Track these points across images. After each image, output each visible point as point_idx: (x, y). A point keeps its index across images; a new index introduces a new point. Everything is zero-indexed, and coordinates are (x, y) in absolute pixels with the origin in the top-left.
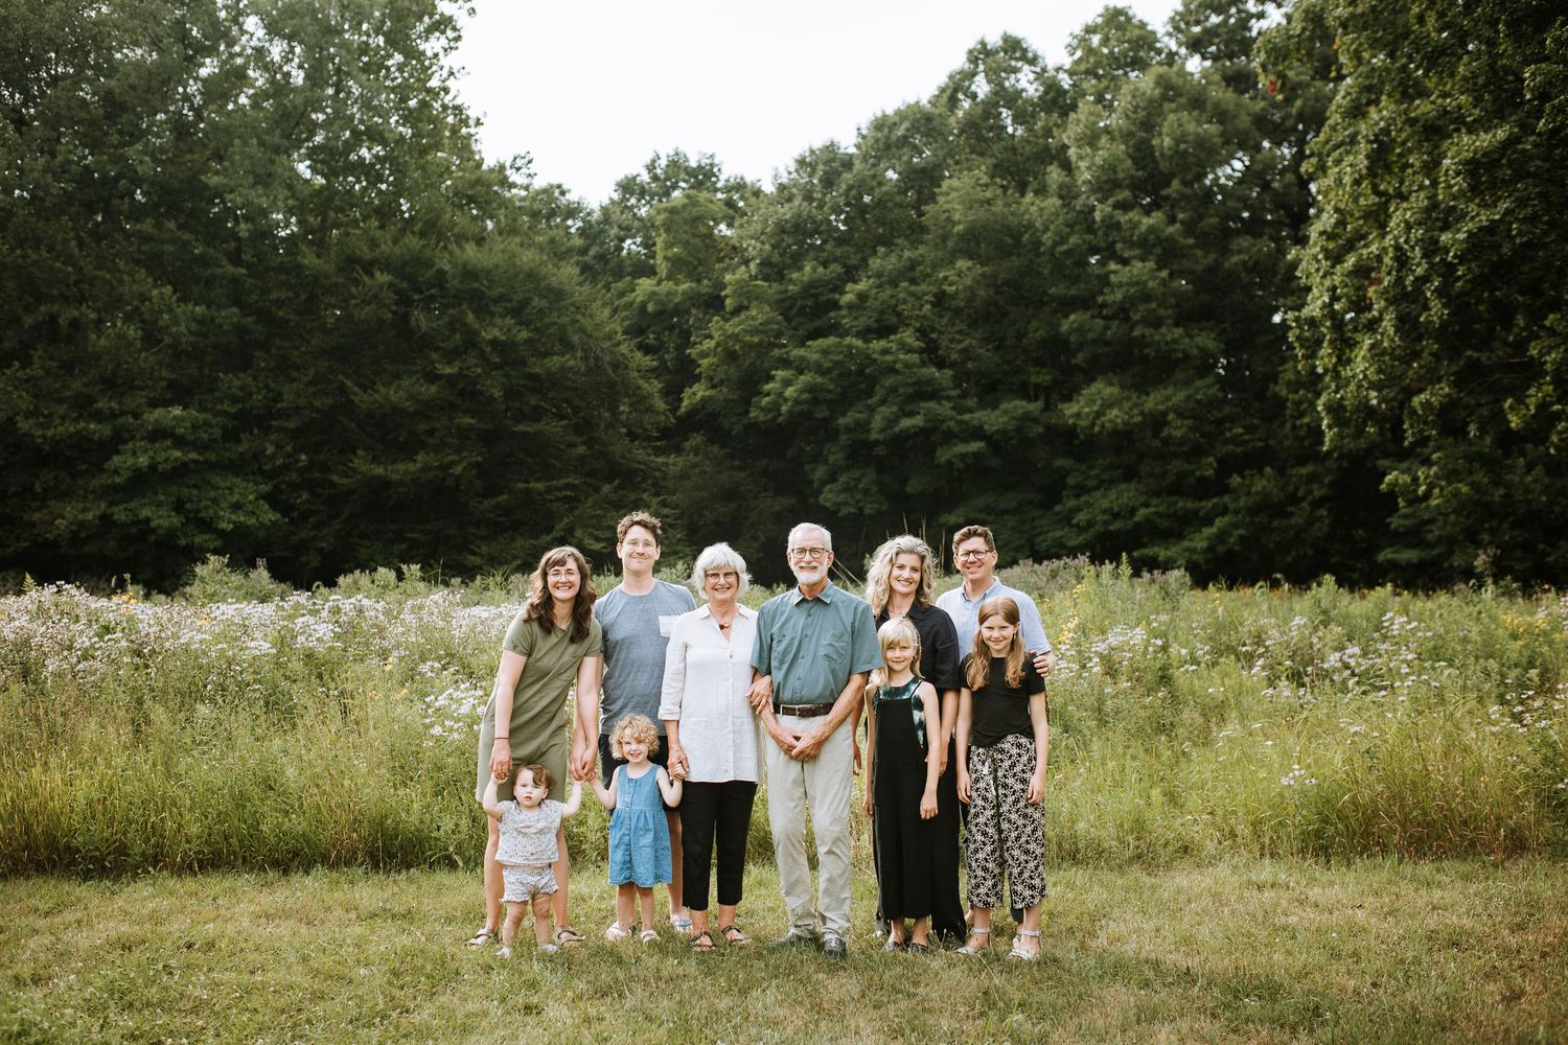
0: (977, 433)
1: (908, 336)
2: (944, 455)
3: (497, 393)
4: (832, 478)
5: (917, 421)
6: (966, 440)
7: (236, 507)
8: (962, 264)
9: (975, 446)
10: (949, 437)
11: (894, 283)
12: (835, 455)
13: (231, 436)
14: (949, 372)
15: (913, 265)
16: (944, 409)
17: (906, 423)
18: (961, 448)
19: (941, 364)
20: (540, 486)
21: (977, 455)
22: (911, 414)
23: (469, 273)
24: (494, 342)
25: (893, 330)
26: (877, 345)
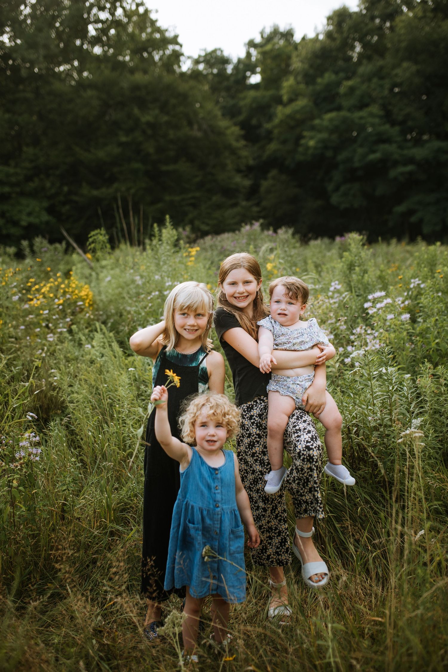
0: (411, 160)
1: (375, 109)
2: (393, 173)
3: (151, 150)
4: (337, 189)
5: (377, 156)
6: (405, 164)
7: (29, 214)
8: (405, 65)
9: (409, 168)
10: (396, 163)
11: (369, 80)
12: (337, 176)
13: (29, 179)
14: (397, 128)
15: (381, 68)
16: (392, 148)
17: (372, 157)
18: (401, 169)
19: (393, 124)
20: (177, 198)
21: (410, 173)
22: (374, 152)
23: (136, 87)
24: (148, 124)
25: (367, 105)
26: (358, 114)
